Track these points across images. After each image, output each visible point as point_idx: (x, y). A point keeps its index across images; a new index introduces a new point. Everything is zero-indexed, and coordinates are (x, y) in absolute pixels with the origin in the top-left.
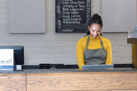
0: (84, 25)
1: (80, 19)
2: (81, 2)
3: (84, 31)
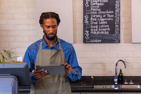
0: (113, 35)
1: (109, 29)
2: (110, 12)
3: (112, 41)
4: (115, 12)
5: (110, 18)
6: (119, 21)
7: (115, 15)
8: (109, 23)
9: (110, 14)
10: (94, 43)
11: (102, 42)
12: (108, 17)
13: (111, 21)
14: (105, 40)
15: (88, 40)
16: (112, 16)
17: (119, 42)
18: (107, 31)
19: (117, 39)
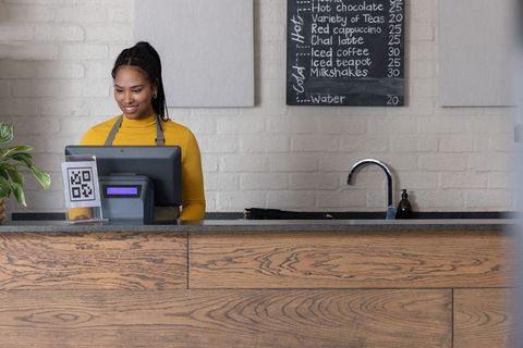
1: (367, 62)
2: (372, 7)
3: (379, 100)
4: (387, 6)
5: (373, 25)
6: (403, 37)
7: (388, 18)
8: (369, 41)
9: (374, 14)
10: (321, 104)
11: (346, 103)
12: (367, 25)
13: (374, 35)
14: (355, 95)
15: (302, 96)
16: (379, 19)
17: (402, 102)
18: (361, 67)
19: (395, 93)
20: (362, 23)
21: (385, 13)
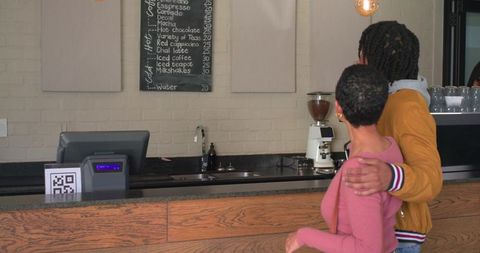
1: (190, 64)
2: (194, 31)
3: (197, 88)
4: (202, 30)
5: (195, 42)
6: (211, 49)
7: (203, 37)
8: (192, 52)
9: (194, 35)
10: (163, 90)
11: (177, 90)
12: (190, 41)
13: (195, 48)
14: (183, 85)
15: (151, 85)
16: (198, 38)
17: (210, 91)
18: (187, 68)
19: (206, 83)
20: (187, 40)
21: (201, 34)
